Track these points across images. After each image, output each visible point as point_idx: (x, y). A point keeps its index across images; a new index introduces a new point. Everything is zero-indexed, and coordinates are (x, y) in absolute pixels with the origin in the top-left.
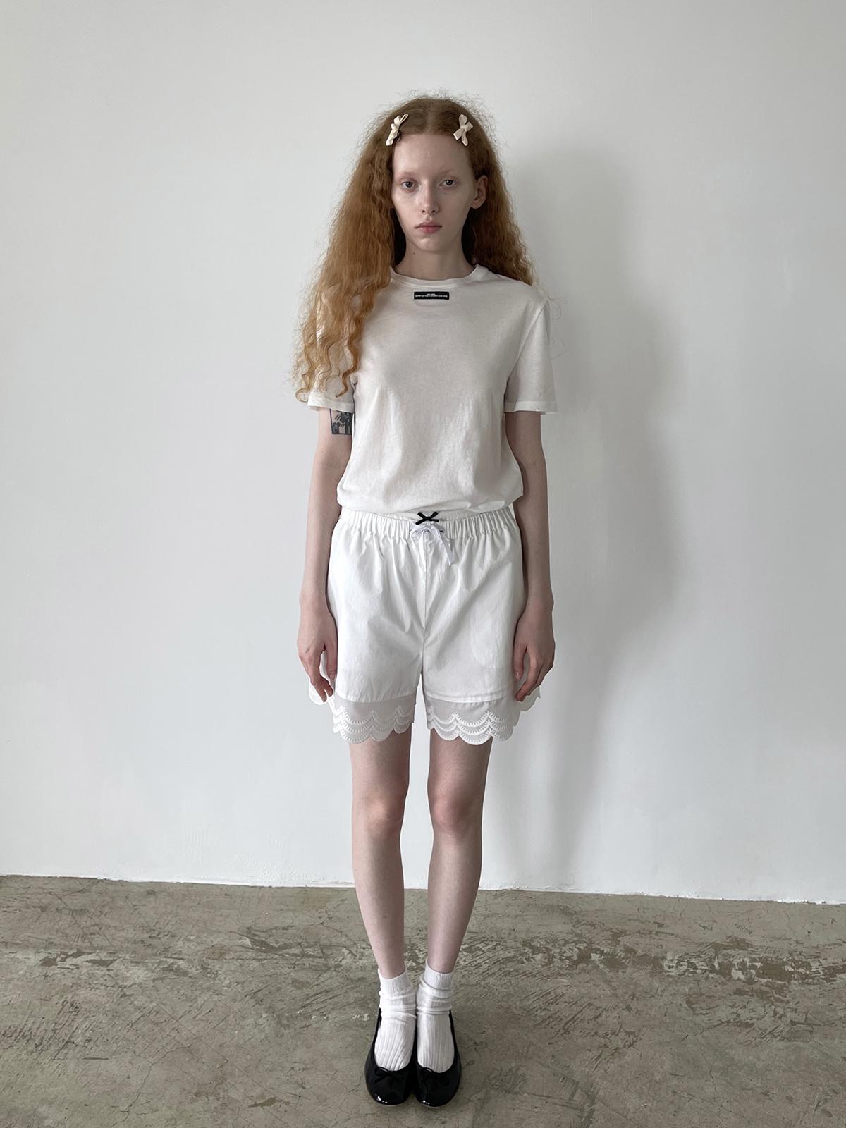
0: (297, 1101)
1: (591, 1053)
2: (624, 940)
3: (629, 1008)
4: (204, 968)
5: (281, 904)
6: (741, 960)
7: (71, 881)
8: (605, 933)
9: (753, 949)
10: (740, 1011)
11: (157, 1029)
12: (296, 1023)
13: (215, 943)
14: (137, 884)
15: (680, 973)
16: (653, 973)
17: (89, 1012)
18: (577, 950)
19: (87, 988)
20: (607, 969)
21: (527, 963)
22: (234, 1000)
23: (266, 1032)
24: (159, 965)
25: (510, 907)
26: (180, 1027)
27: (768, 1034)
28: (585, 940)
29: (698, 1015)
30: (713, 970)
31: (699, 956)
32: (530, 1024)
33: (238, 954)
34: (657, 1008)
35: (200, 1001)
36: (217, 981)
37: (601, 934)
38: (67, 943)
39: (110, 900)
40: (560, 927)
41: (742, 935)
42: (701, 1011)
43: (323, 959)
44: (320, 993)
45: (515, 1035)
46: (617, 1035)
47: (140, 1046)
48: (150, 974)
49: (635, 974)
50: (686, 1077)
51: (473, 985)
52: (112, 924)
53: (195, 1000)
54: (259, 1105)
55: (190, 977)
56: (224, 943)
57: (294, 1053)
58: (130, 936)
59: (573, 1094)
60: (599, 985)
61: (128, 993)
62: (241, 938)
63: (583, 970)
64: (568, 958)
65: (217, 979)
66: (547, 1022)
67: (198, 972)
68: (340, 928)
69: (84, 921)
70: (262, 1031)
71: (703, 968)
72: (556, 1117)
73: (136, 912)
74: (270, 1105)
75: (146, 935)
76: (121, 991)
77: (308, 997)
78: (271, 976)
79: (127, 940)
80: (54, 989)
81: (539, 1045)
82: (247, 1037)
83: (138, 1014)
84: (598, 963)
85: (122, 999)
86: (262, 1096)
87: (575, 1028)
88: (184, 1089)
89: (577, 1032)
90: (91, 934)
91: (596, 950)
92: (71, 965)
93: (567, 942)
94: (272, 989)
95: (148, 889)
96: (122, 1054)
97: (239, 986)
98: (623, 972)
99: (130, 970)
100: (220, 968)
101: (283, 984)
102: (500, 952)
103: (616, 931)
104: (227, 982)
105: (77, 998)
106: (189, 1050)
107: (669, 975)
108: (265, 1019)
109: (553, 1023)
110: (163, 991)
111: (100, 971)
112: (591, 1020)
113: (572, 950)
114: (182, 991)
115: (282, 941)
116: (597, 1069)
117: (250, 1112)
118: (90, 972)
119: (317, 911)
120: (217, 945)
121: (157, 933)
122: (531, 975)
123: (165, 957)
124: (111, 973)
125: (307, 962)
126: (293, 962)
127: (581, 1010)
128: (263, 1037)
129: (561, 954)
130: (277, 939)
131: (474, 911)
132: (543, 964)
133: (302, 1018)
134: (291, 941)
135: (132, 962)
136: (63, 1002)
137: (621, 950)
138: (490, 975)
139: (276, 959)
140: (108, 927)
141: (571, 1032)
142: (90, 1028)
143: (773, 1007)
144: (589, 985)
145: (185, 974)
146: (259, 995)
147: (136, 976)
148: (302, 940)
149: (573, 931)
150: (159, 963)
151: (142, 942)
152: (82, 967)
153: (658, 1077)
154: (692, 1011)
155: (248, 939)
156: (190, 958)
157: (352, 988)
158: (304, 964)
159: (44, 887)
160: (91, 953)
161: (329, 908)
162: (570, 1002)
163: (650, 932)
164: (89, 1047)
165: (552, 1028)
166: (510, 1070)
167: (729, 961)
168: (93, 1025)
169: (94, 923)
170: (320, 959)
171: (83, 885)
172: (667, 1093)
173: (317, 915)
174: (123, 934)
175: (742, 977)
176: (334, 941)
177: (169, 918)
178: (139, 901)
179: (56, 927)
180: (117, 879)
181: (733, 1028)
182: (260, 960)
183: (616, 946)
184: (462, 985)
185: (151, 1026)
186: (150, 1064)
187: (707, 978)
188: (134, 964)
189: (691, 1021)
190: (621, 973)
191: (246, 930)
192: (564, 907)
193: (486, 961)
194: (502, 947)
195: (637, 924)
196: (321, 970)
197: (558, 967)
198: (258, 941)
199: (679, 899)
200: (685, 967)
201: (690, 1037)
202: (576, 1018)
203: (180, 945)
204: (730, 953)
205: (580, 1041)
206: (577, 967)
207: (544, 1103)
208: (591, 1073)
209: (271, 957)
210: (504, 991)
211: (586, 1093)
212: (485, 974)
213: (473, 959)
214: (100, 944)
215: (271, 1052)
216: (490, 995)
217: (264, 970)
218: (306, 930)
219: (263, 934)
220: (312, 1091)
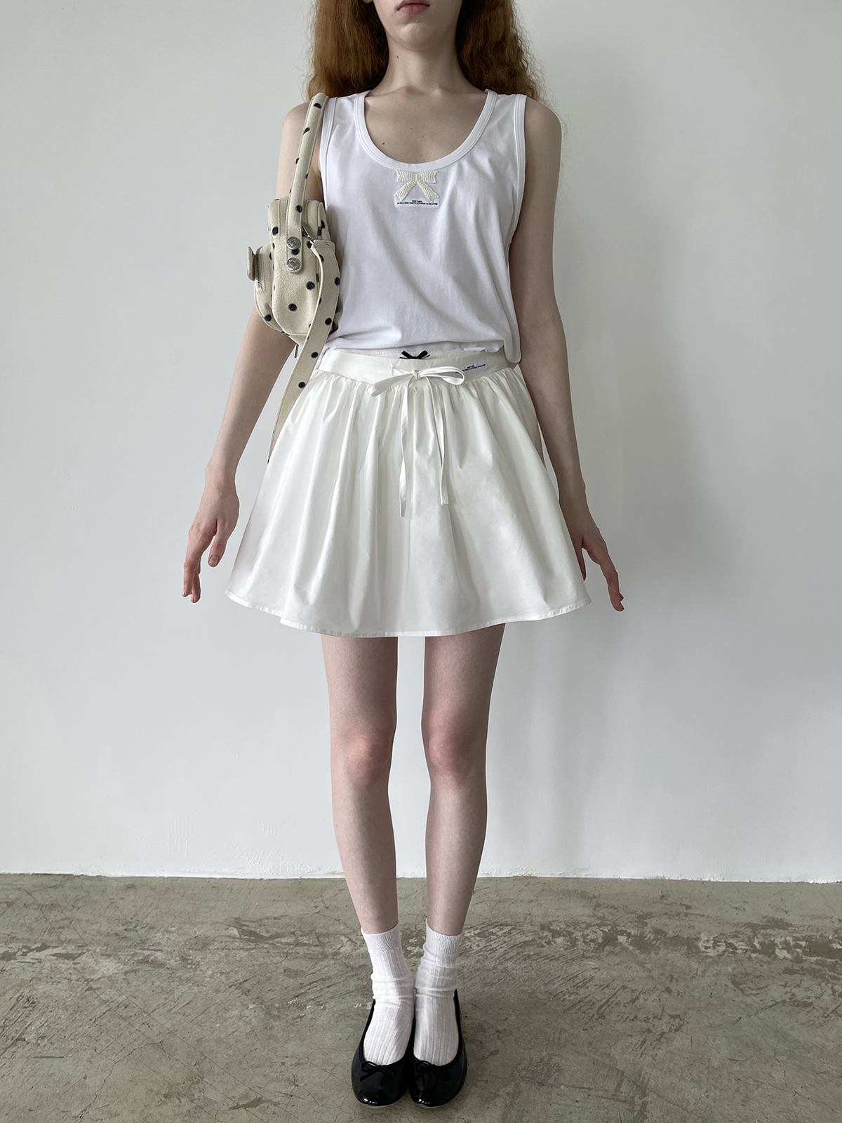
0: (288, 1101)
2: (652, 922)
3: (669, 990)
4: (184, 959)
5: (273, 894)
6: (783, 939)
7: (45, 877)
8: (630, 915)
9: (794, 928)
10: (794, 991)
11: (124, 1024)
12: (288, 1013)
13: (198, 933)
14: (117, 879)
15: (719, 953)
16: (689, 953)
17: (47, 1007)
18: (601, 932)
19: (47, 982)
20: (637, 951)
21: (547, 946)
22: (217, 991)
23: (253, 1024)
25: (523, 892)
26: (152, 1022)
27: (832, 1012)
28: (609, 923)
29: (748, 995)
30: (754, 950)
31: (736, 936)
32: (558, 1009)
33: (224, 944)
34: (700, 989)
35: (177, 993)
36: (198, 972)
37: (626, 917)
38: (31, 937)
39: (85, 894)
40: (579, 911)
41: (779, 916)
43: (320, 947)
44: (315, 982)
45: (543, 1021)
46: (660, 1019)
47: (103, 1043)
48: (122, 967)
49: (669, 955)
50: (748, 1062)
51: (490, 970)
52: (84, 917)
53: (171, 992)
54: (241, 1107)
55: (168, 968)
56: (209, 934)
57: (286, 1046)
58: (103, 929)
59: (619, 1085)
60: (632, 967)
61: (94, 987)
62: (228, 929)
63: (612, 953)
64: (593, 941)
65: (199, 969)
66: (578, 1007)
67: (177, 963)
68: (339, 916)
69: (53, 916)
70: (248, 1023)
71: (743, 947)
72: (603, 1111)
73: (113, 905)
74: (255, 1106)
75: (121, 928)
76: (87, 985)
77: (302, 986)
78: (260, 965)
79: (99, 933)
80: (10, 983)
81: (571, 1031)
82: (231, 1030)
83: (103, 1009)
84: (626, 945)
85: (87, 993)
86: (246, 1096)
87: (611, 1013)
88: (151, 1091)
89: (613, 1017)
90: (62, 928)
91: (622, 932)
92: (33, 959)
93: (588, 926)
94: (261, 978)
95: (128, 883)
96: (80, 1052)
97: (223, 976)
98: (656, 954)
99: (99, 962)
100: (201, 958)
101: (275, 973)
102: (517, 936)
103: (641, 913)
104: (210, 972)
105: (34, 992)
106: (160, 1046)
107: (707, 956)
108: (252, 1012)
109: (585, 1008)
110: (134, 983)
111: (64, 965)
112: (628, 1003)
113: (596, 932)
114: (158, 983)
115: (274, 930)
116: (643, 1057)
117: (231, 1116)
118: (53, 966)
119: (312, 901)
120: (200, 935)
121: (134, 925)
122: (553, 959)
123: (140, 949)
124: (78, 966)
125: (301, 950)
126: (285, 951)
127: (615, 994)
128: (249, 1030)
129: (584, 937)
130: (268, 928)
132: (566, 947)
133: (295, 1008)
134: (284, 930)
135: (102, 955)
136: (18, 998)
137: (650, 932)
138: (508, 960)
139: (266, 948)
140: (80, 920)
141: (607, 1017)
142: (45, 1025)
143: (830, 985)
144: (620, 967)
145: (162, 965)
146: (246, 985)
147: (106, 968)
148: (295, 929)
149: (594, 914)
150: (133, 956)
151: (116, 934)
152: (44, 960)
153: (716, 1063)
154: (740, 992)
155: (235, 930)
156: (169, 949)
157: (353, 976)
158: (298, 953)
159: (14, 883)
160: (57, 947)
161: (326, 897)
162: (601, 986)
163: (678, 914)
164: (42, 1045)
165: (584, 1012)
166: (542, 1060)
167: (770, 941)
168: (50, 1021)
169: (64, 917)
170: (317, 948)
171: (57, 881)
172: (730, 1081)
173: (312, 904)
174: (96, 927)
175: (789, 956)
176: (331, 929)
178: (117, 895)
179: (22, 921)
180: (95, 875)
181: (790, 1008)
182: (248, 950)
183: (643, 928)
184: (478, 970)
185: (117, 1020)
186: (113, 1063)
187: (750, 958)
188: (105, 957)
189: (742, 1002)
190: (653, 955)
191: (234, 920)
192: (581, 891)
193: (503, 946)
194: (518, 931)
195: (663, 906)
196: (317, 958)
197: (582, 949)
198: (246, 931)
199: (703, 882)
200: (723, 948)
201: (744, 1019)
202: (610, 1001)
203: (159, 936)
204: (770, 933)
205: (619, 1026)
206: (603, 950)
207: (586, 1096)
208: (637, 1060)
209: (261, 946)
210: (525, 975)
211: (634, 1084)
212: (501, 958)
213: (487, 944)
214: (69, 937)
215: (257, 1046)
216: (510, 980)
217: (253, 959)
218: (300, 919)
219: (252, 924)
220: (307, 1088)
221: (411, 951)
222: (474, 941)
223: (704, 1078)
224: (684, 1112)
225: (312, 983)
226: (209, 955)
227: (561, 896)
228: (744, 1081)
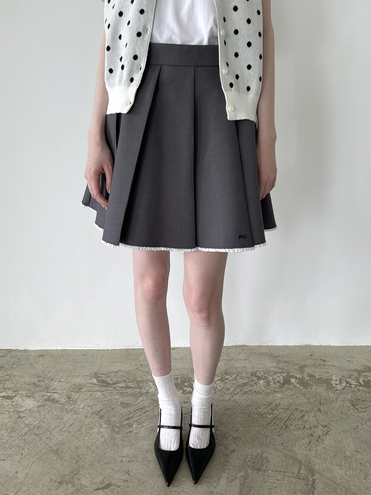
0: (125, 484)
1: (304, 441)
2: (307, 370)
3: (320, 410)
4: (69, 398)
5: (114, 358)
8: (295, 367)
11: (37, 438)
12: (123, 430)
13: (76, 382)
14: (34, 351)
15: (343, 388)
16: (328, 388)
18: (282, 377)
20: (301, 388)
21: (255, 386)
22: (86, 417)
23: (105, 437)
24: (42, 397)
25: (241, 355)
26: (52, 437)
28: (285, 371)
29: (360, 412)
30: (361, 385)
31: (350, 377)
32: (264, 423)
33: (89, 388)
34: (336, 409)
35: (65, 419)
36: (76, 406)
37: (293, 367)
39: (18, 361)
40: (269, 364)
41: (370, 364)
42: (362, 410)
43: (139, 389)
44: (137, 410)
45: (257, 431)
46: (317, 428)
48: (36, 403)
49: (318, 389)
50: (365, 452)
51: (227, 401)
52: (17, 374)
53: (62, 418)
54: (100, 489)
55: (60, 404)
56: (81, 382)
57: (123, 450)
58: (27, 381)
59: (300, 469)
61: (22, 416)
62: (91, 379)
63: (288, 389)
64: (278, 382)
65: (76, 404)
66: (274, 422)
67: (65, 400)
68: (148, 371)
70: (103, 437)
71: (355, 384)
72: (292, 486)
73: (32, 367)
74: (108, 488)
75: (36, 380)
76: (18, 414)
77: (131, 412)
78: (108, 401)
79: (25, 383)
81: (272, 436)
82: (93, 441)
83: (27, 429)
84: (295, 384)
85: (18, 420)
86: (103, 482)
87: (291, 425)
89: (293, 427)
90: (4, 381)
91: (293, 377)
93: (275, 373)
94: (109, 409)
95: (40, 354)
96: (14, 456)
97: (89, 408)
98: (311, 389)
99: (25, 401)
100: (78, 397)
101: (116, 405)
102: (239, 380)
103: (301, 365)
104: (82, 406)
107: (337, 389)
108: (105, 430)
109: (278, 422)
110: (43, 413)
111: (6, 403)
112: (299, 419)
113: (279, 377)
114: (55, 413)
115: (115, 379)
116: (311, 451)
119: (134, 362)
120: (77, 383)
121: (43, 378)
122: (259, 393)
123: (46, 392)
124: (13, 403)
125: (129, 391)
126: (121, 392)
127: (293, 413)
128: (103, 440)
129: (274, 379)
130: (112, 378)
131: (221, 358)
132: (265, 386)
133: (127, 426)
134: (120, 379)
135: (26, 396)
137: (306, 376)
138: (236, 394)
139: (111, 390)
140: (15, 376)
141: (289, 427)
144: (293, 397)
145: (57, 402)
146: (101, 413)
147: (28, 404)
148: (126, 379)
149: (278, 366)
150: (42, 396)
151: (34, 384)
153: (348, 454)
154: (356, 410)
155: (95, 379)
156: (61, 392)
157: (156, 406)
158: (127, 393)
160: (3, 392)
161: (141, 359)
162: (285, 409)
163: (320, 365)
165: (277, 425)
166: (258, 455)
167: (368, 379)
169: (7, 374)
170: (137, 389)
171: (3, 353)
172: (357, 464)
173: (134, 364)
174: (23, 380)
176: (144, 378)
177: (51, 369)
178: (34, 361)
180: (23, 349)
182: (102, 391)
183: (303, 374)
184: (221, 401)
185: (34, 436)
186: (32, 463)
187: (359, 390)
188: (28, 397)
189: (358, 416)
190: (310, 389)
191: (94, 374)
192: (270, 353)
193: (233, 386)
194: (240, 377)
195: (312, 361)
196: (138, 396)
197: (273, 387)
198: (101, 380)
199: (330, 346)
200: (344, 384)
201: (360, 426)
202: (290, 418)
203: (55, 384)
204: (367, 375)
205: (296, 433)
206: (284, 387)
207: (283, 476)
208: (307, 453)
209: (109, 389)
210: (245, 404)
211: (307, 468)
212: (232, 394)
213: (225, 386)
214: (9, 386)
215: (108, 450)
216: (237, 407)
217: (104, 397)
218: (128, 373)
219: (104, 376)
220: (135, 476)
221: (186, 391)
222: (218, 384)
223: (343, 463)
224: (335, 485)
225: (135, 411)
226: (82, 395)
227: (260, 356)
228: (364, 464)
